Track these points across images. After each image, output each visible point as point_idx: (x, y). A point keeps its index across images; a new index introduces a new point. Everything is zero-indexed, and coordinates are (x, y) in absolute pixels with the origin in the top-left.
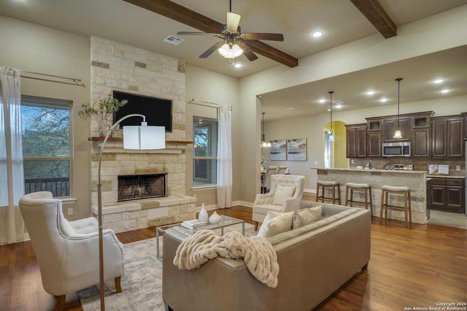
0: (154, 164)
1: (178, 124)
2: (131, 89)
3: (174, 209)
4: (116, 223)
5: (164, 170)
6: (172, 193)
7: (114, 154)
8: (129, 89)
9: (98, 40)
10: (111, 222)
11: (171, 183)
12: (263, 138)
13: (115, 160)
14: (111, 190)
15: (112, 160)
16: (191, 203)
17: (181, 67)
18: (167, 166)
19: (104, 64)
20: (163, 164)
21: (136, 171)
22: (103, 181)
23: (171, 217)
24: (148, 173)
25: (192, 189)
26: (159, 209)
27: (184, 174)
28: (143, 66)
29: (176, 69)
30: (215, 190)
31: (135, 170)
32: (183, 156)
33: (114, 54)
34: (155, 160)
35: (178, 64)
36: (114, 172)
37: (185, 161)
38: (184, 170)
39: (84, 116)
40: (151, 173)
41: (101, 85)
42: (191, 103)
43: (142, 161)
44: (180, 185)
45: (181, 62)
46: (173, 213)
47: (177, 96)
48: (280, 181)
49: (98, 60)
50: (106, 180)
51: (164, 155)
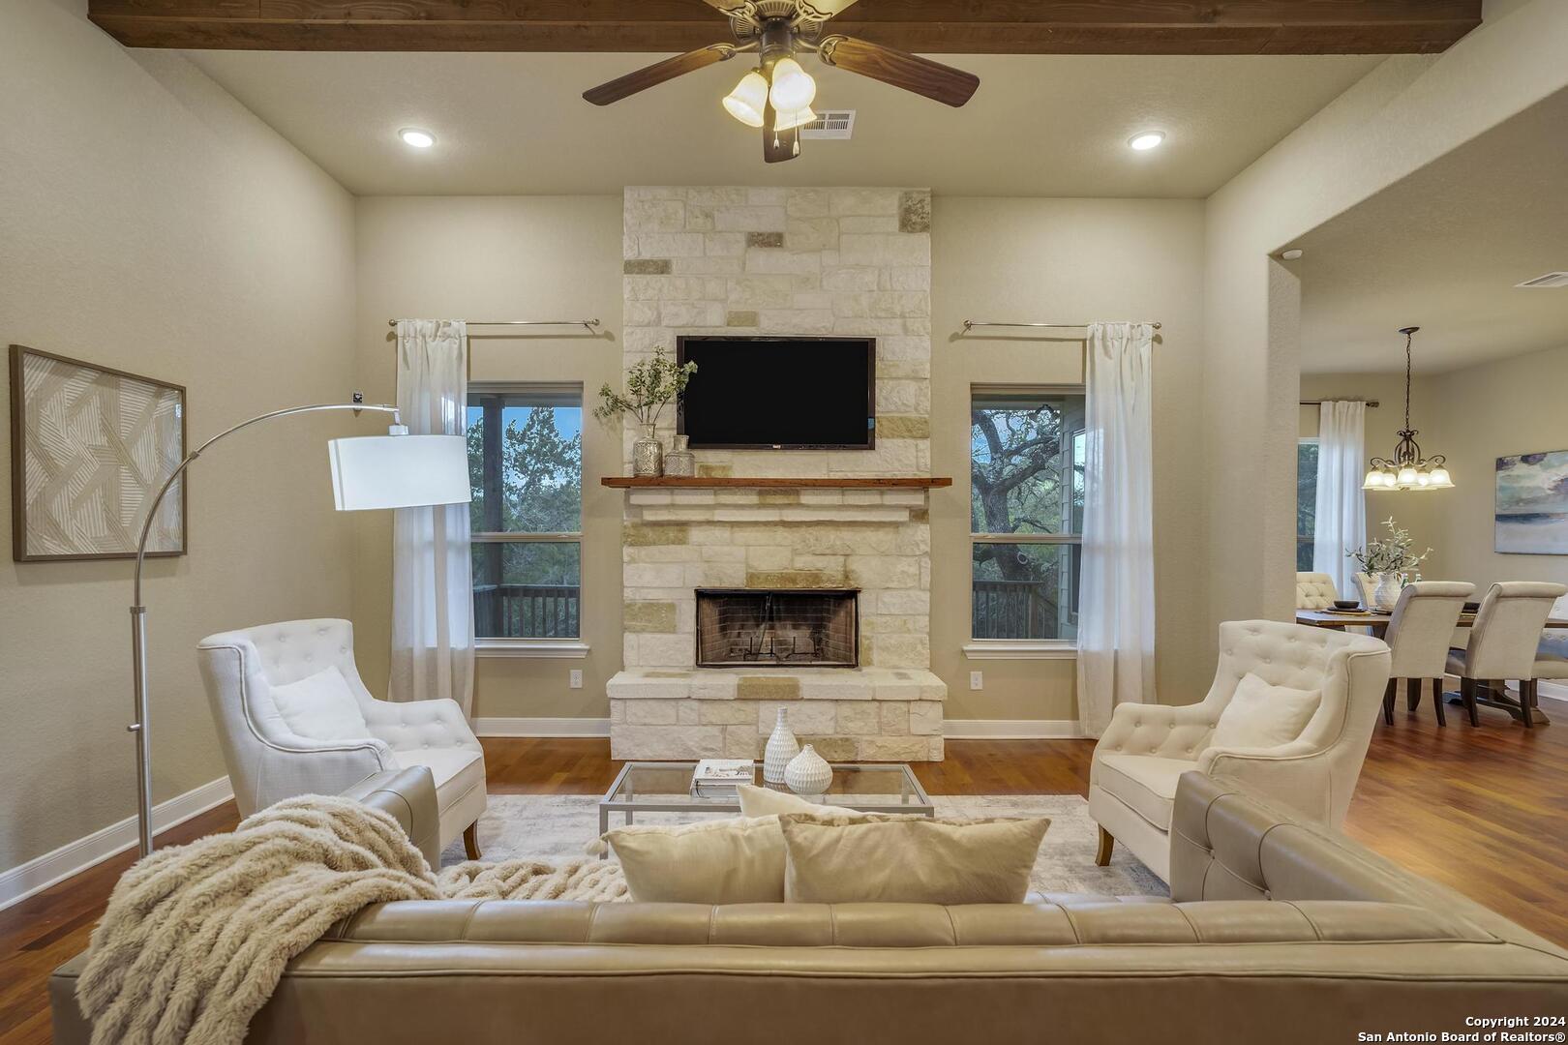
0: (810, 558)
1: (901, 418)
2: (736, 323)
3: (856, 713)
4: (659, 728)
5: (847, 577)
6: (876, 656)
7: (683, 525)
8: (728, 325)
9: (639, 195)
10: (645, 725)
11: (872, 624)
12: (1404, 450)
13: (684, 543)
14: (674, 632)
15: (679, 544)
16: (920, 700)
17: (915, 212)
18: (856, 565)
19: (655, 263)
20: (842, 559)
21: (751, 577)
22: (652, 604)
23: (841, 739)
24: (790, 587)
25: (963, 651)
26: (798, 705)
27: (926, 596)
28: (771, 241)
29: (896, 224)
30: (1070, 667)
31: (747, 574)
32: (922, 532)
33: (685, 226)
34: (815, 546)
35: (900, 206)
36: (684, 578)
37: (928, 549)
38: (926, 579)
39: (609, 421)
40: (800, 586)
41: (648, 325)
42: (962, 337)
43: (768, 545)
44: (909, 631)
45: (915, 195)
46: (850, 725)
47: (899, 321)
48: (1266, 656)
49: (639, 254)
50: (661, 601)
51: (846, 529)
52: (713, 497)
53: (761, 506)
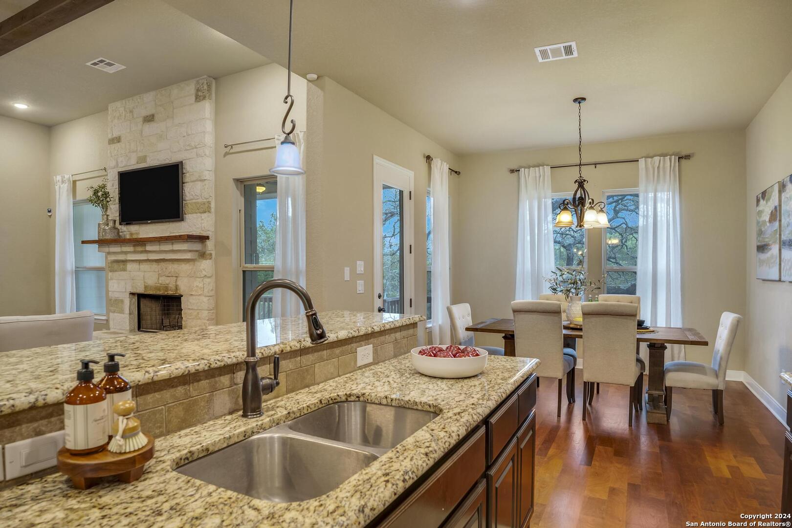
0: (164, 278)
1: (195, 203)
2: (140, 162)
5: (177, 289)
7: (125, 262)
8: (137, 163)
11: (185, 314)
13: (126, 271)
14: (123, 313)
15: (124, 271)
17: (200, 90)
18: (179, 282)
19: (117, 138)
20: (175, 278)
21: (146, 287)
22: (117, 299)
24: (158, 293)
29: (193, 98)
33: (125, 119)
34: (165, 272)
35: (195, 89)
36: (126, 286)
40: (161, 292)
41: (114, 169)
42: (229, 153)
43: (151, 272)
44: (200, 319)
45: (200, 81)
47: (193, 151)
49: (113, 134)
50: (119, 298)
51: (176, 263)
52: (120, 248)
53: (135, 252)
